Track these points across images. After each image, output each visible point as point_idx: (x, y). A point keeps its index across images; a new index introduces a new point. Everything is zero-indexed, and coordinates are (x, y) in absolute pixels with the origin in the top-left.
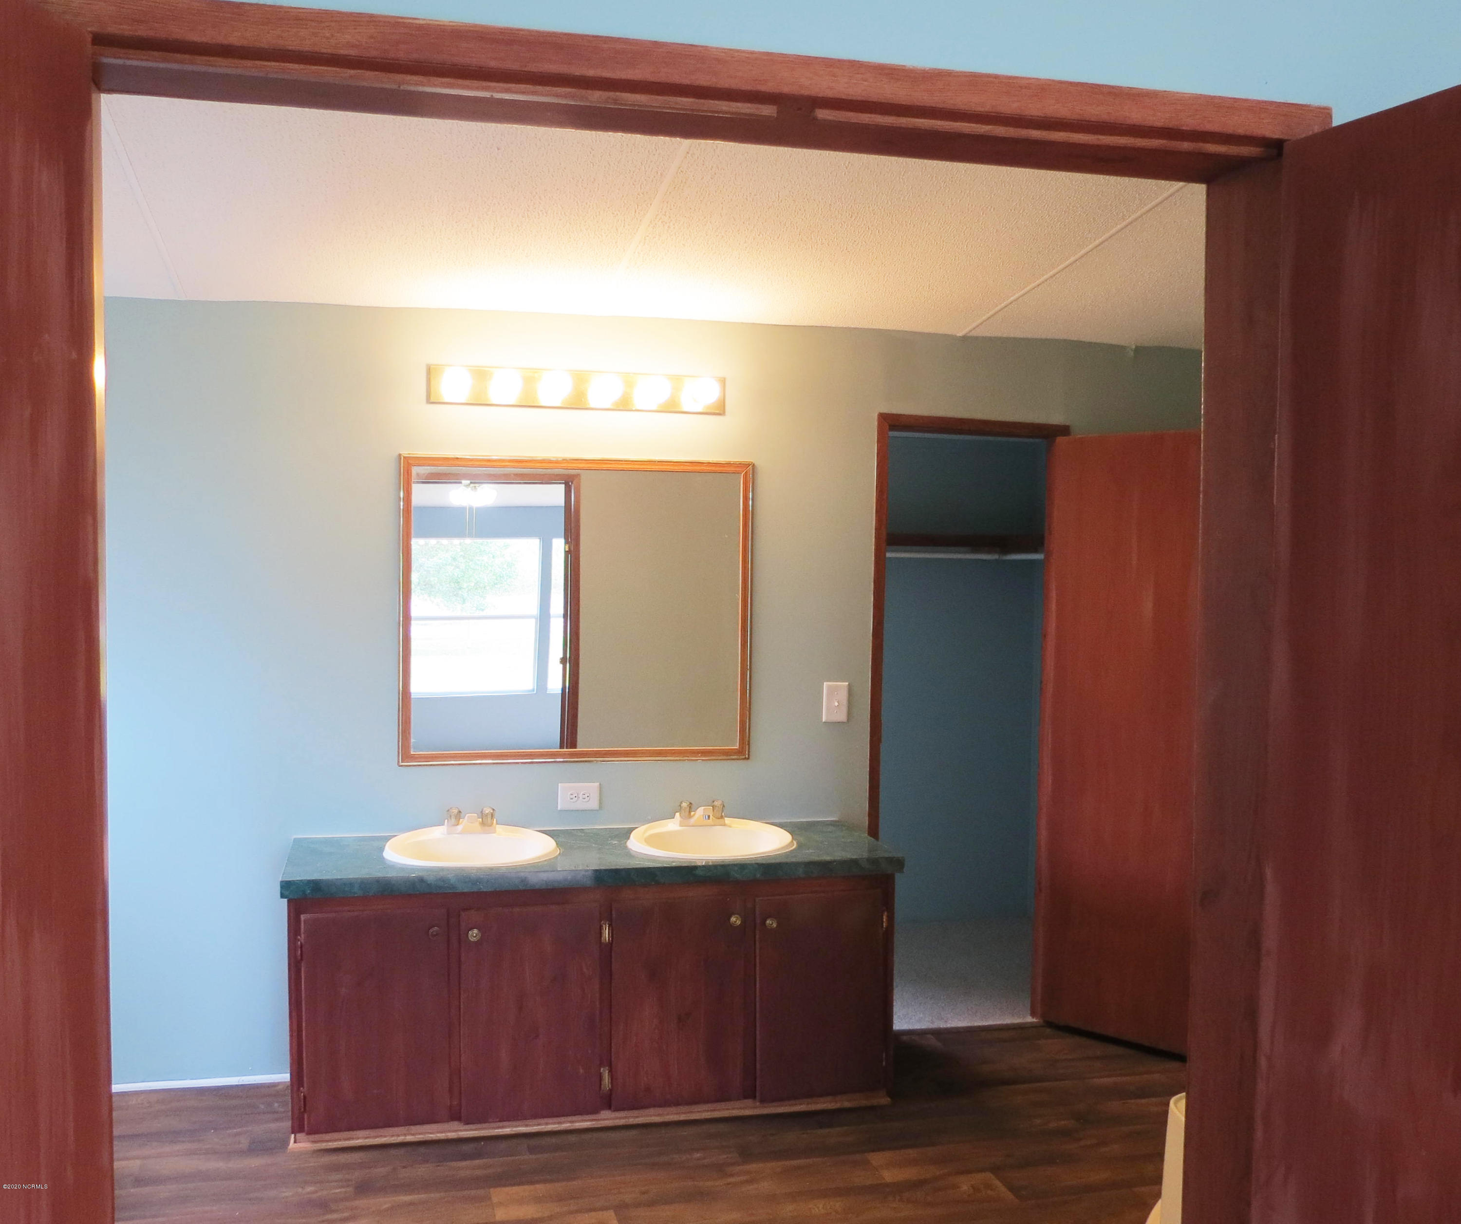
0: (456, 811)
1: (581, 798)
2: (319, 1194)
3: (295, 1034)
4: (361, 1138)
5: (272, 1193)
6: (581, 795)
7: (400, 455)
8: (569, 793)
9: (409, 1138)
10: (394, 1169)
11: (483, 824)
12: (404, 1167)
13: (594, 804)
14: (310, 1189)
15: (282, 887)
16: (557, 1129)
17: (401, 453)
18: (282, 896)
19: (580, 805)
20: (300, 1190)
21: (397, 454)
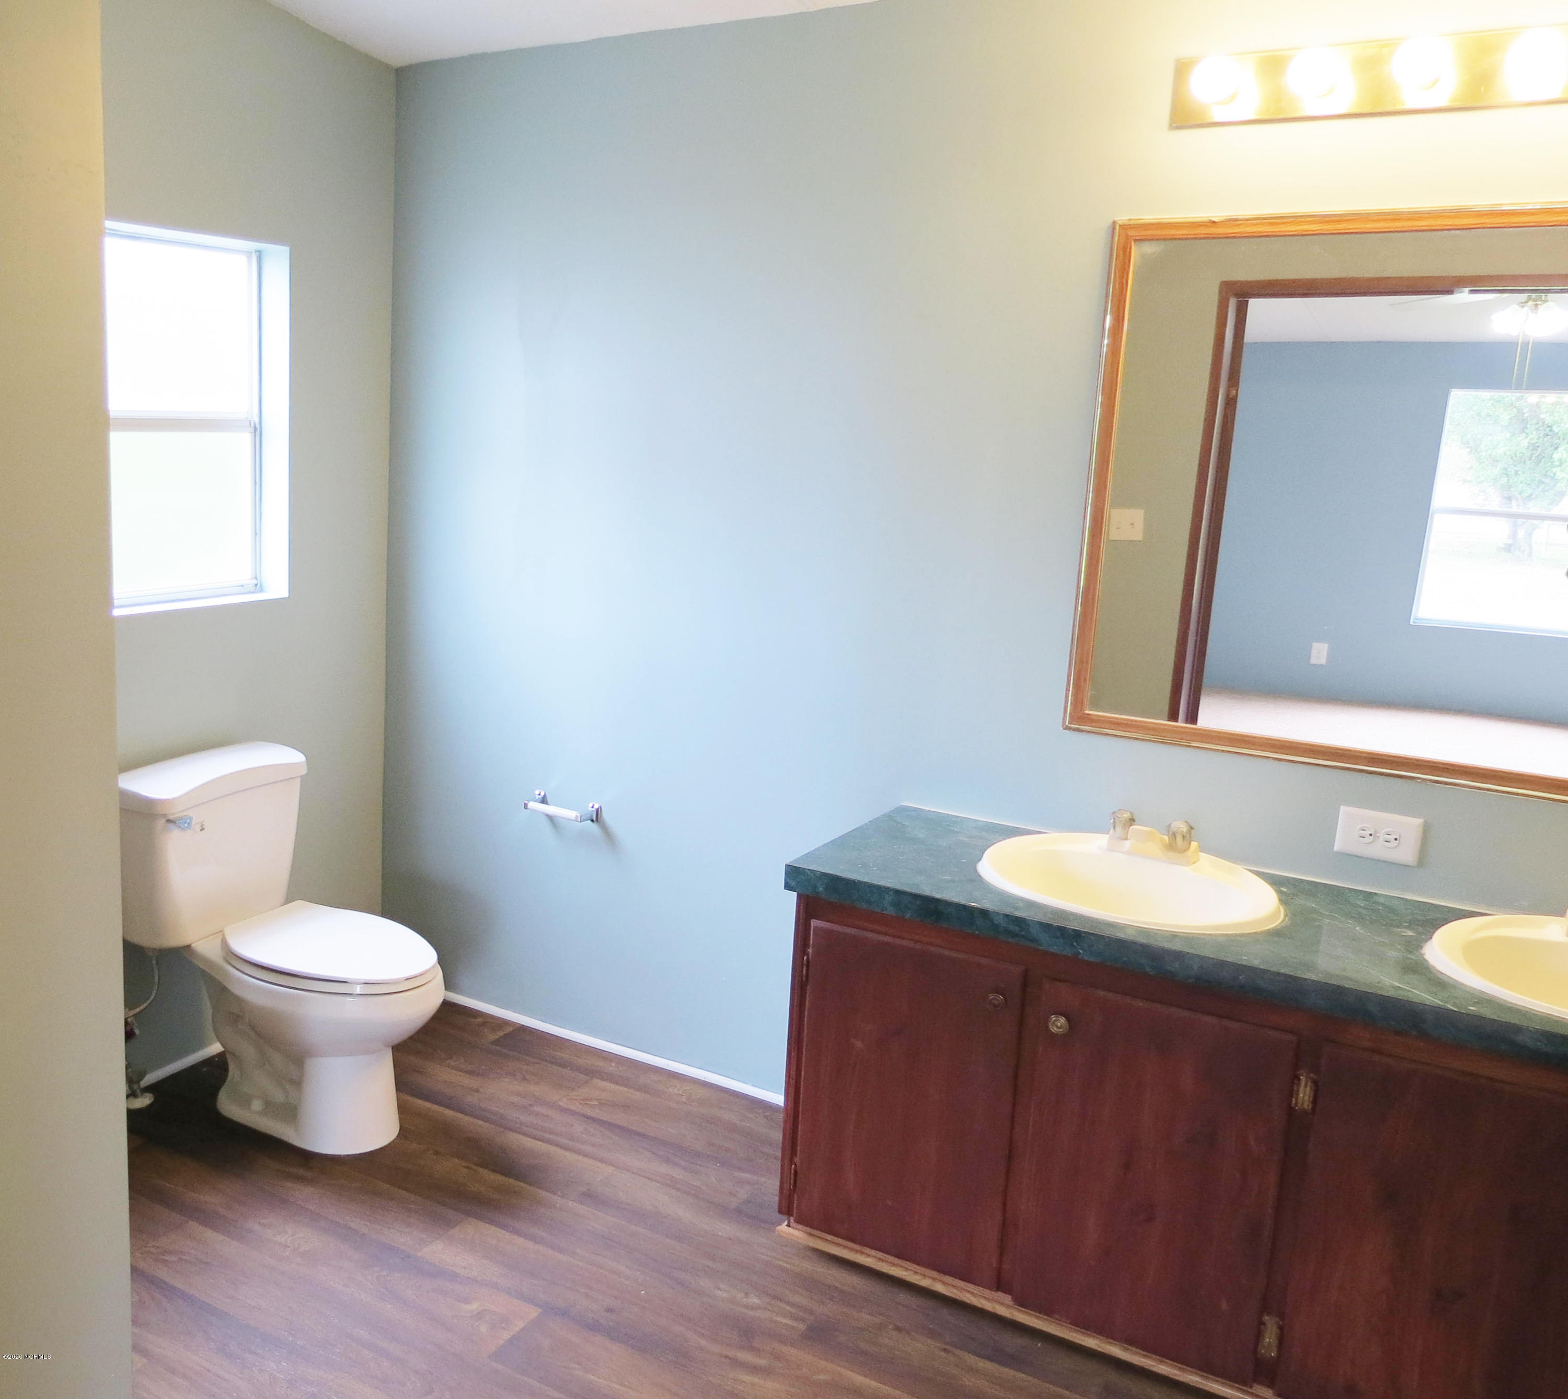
0: (1127, 815)
1: (1381, 838)
2: (758, 1314)
3: (793, 1082)
4: (869, 1259)
5: (705, 1283)
6: (1383, 837)
7: (1114, 223)
8: (1360, 826)
9: (939, 1288)
10: (881, 1327)
11: (1171, 847)
12: (898, 1329)
13: (1407, 853)
14: (754, 1300)
15: (788, 874)
16: (1177, 1378)
17: (1116, 219)
18: (788, 887)
19: (1378, 850)
20: (740, 1296)
21: (1112, 221)
